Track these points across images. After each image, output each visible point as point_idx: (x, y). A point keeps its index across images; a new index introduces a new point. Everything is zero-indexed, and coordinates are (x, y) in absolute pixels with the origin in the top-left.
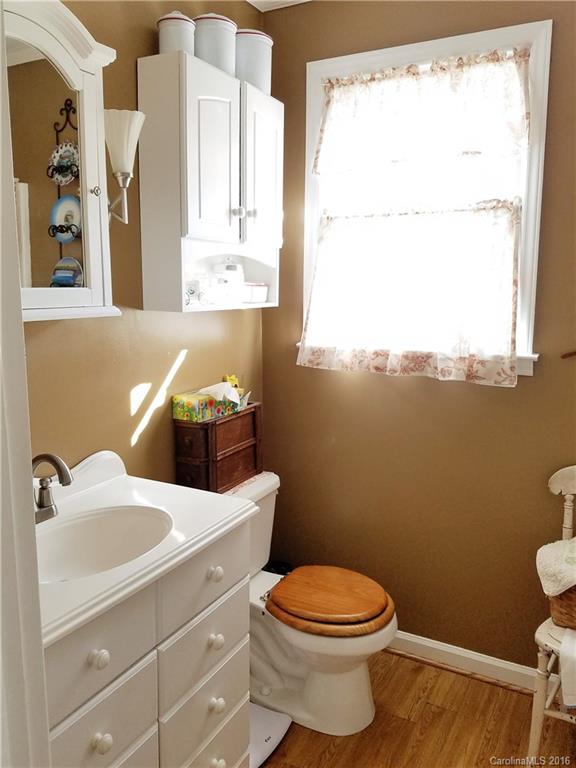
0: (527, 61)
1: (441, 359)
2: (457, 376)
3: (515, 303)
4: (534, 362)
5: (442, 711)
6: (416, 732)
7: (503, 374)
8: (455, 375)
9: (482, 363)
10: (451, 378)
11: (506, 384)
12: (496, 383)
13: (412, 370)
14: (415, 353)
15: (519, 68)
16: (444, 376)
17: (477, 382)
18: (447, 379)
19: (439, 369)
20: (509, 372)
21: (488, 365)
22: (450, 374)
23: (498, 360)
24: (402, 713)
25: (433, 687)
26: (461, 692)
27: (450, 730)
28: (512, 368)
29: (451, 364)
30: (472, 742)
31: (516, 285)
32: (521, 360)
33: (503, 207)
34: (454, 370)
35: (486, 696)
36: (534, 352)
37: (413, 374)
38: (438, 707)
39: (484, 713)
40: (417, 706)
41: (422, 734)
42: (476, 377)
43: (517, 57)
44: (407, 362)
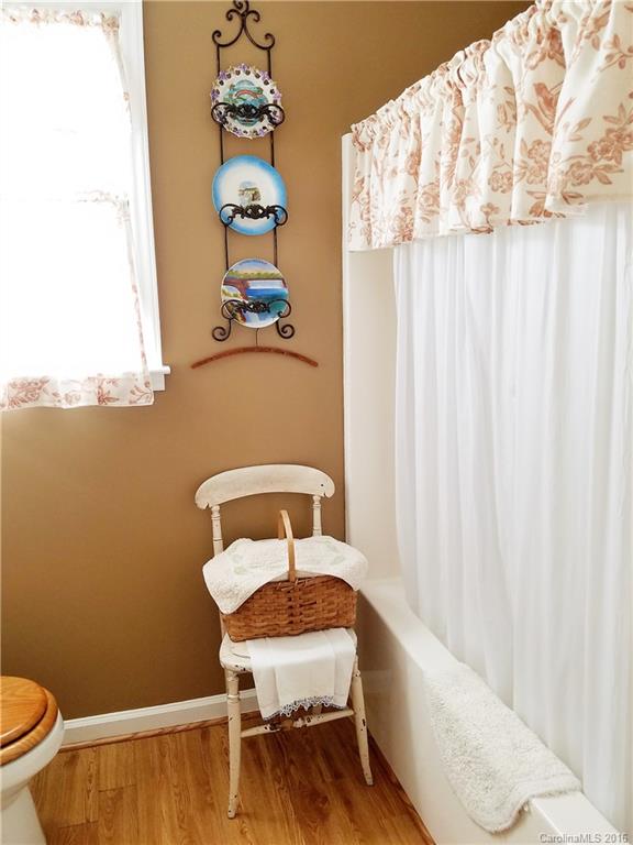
0: (116, 33)
1: (63, 383)
2: (89, 400)
3: (138, 311)
4: (165, 375)
5: (119, 792)
6: (103, 831)
7: (138, 393)
8: (87, 399)
9: (114, 382)
10: (82, 404)
11: (142, 402)
12: (131, 402)
13: (23, 401)
14: (25, 379)
15: (108, 38)
16: (70, 402)
17: (110, 404)
18: (74, 406)
19: (62, 395)
20: (143, 388)
21: (120, 384)
22: (78, 400)
23: (131, 377)
24: (77, 819)
25: (98, 771)
26: (130, 761)
27: (136, 806)
28: (147, 384)
29: (78, 387)
30: (165, 806)
31: (136, 291)
32: (152, 374)
33: (106, 199)
34: (83, 395)
35: (156, 753)
36: (164, 364)
37: (26, 406)
38: (114, 790)
39: (162, 770)
40: (90, 802)
41: (109, 829)
42: (109, 399)
43: (105, 26)
44: (15, 392)
